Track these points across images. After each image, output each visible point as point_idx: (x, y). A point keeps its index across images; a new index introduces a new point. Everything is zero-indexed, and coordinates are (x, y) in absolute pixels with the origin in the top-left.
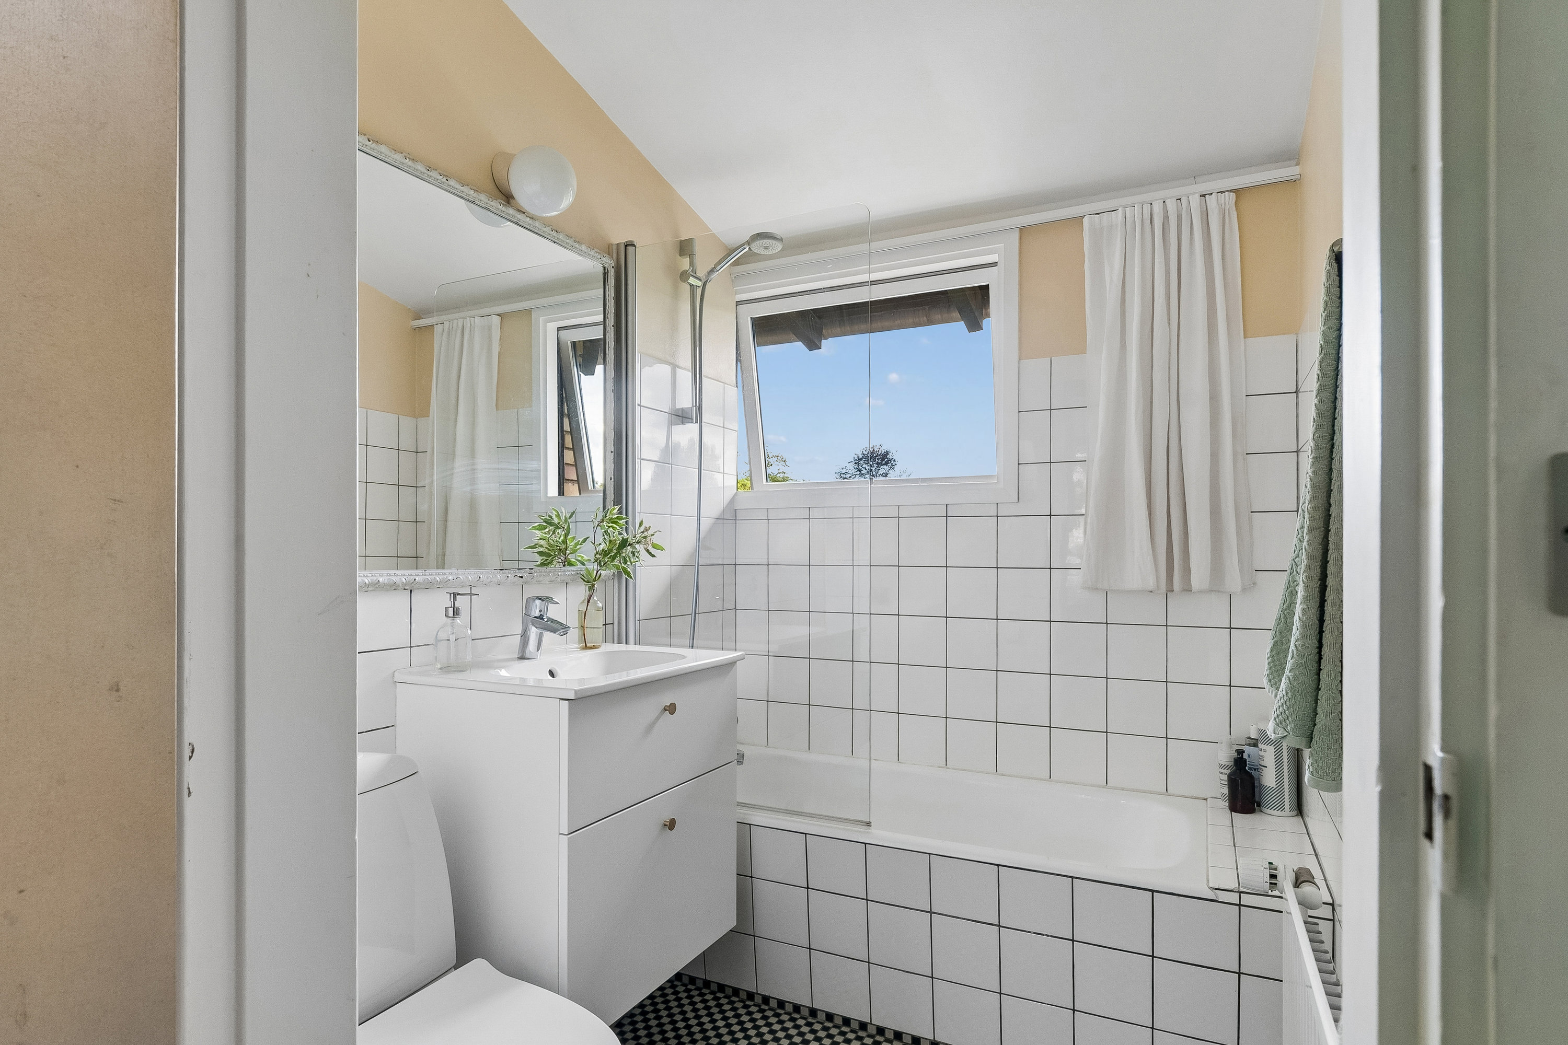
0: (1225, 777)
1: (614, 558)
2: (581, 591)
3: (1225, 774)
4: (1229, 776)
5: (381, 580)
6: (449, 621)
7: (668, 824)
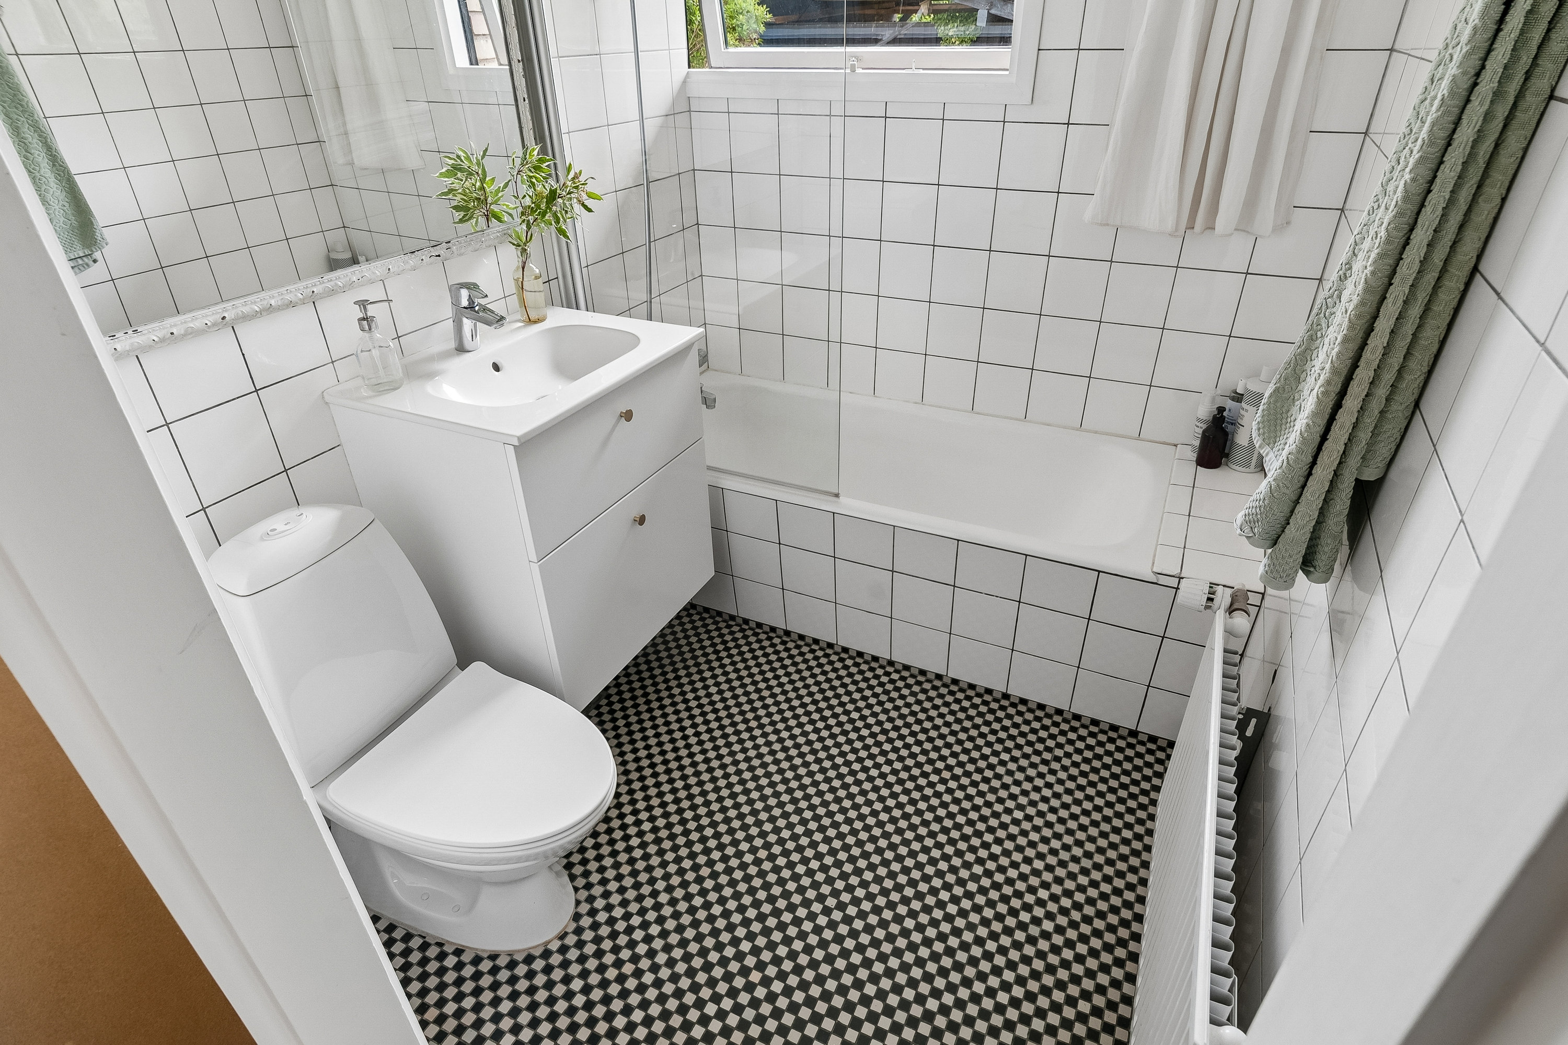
0: (1200, 431)
1: (544, 214)
2: (510, 255)
3: (1201, 428)
4: (1204, 432)
5: (273, 302)
6: (366, 335)
7: (638, 519)
